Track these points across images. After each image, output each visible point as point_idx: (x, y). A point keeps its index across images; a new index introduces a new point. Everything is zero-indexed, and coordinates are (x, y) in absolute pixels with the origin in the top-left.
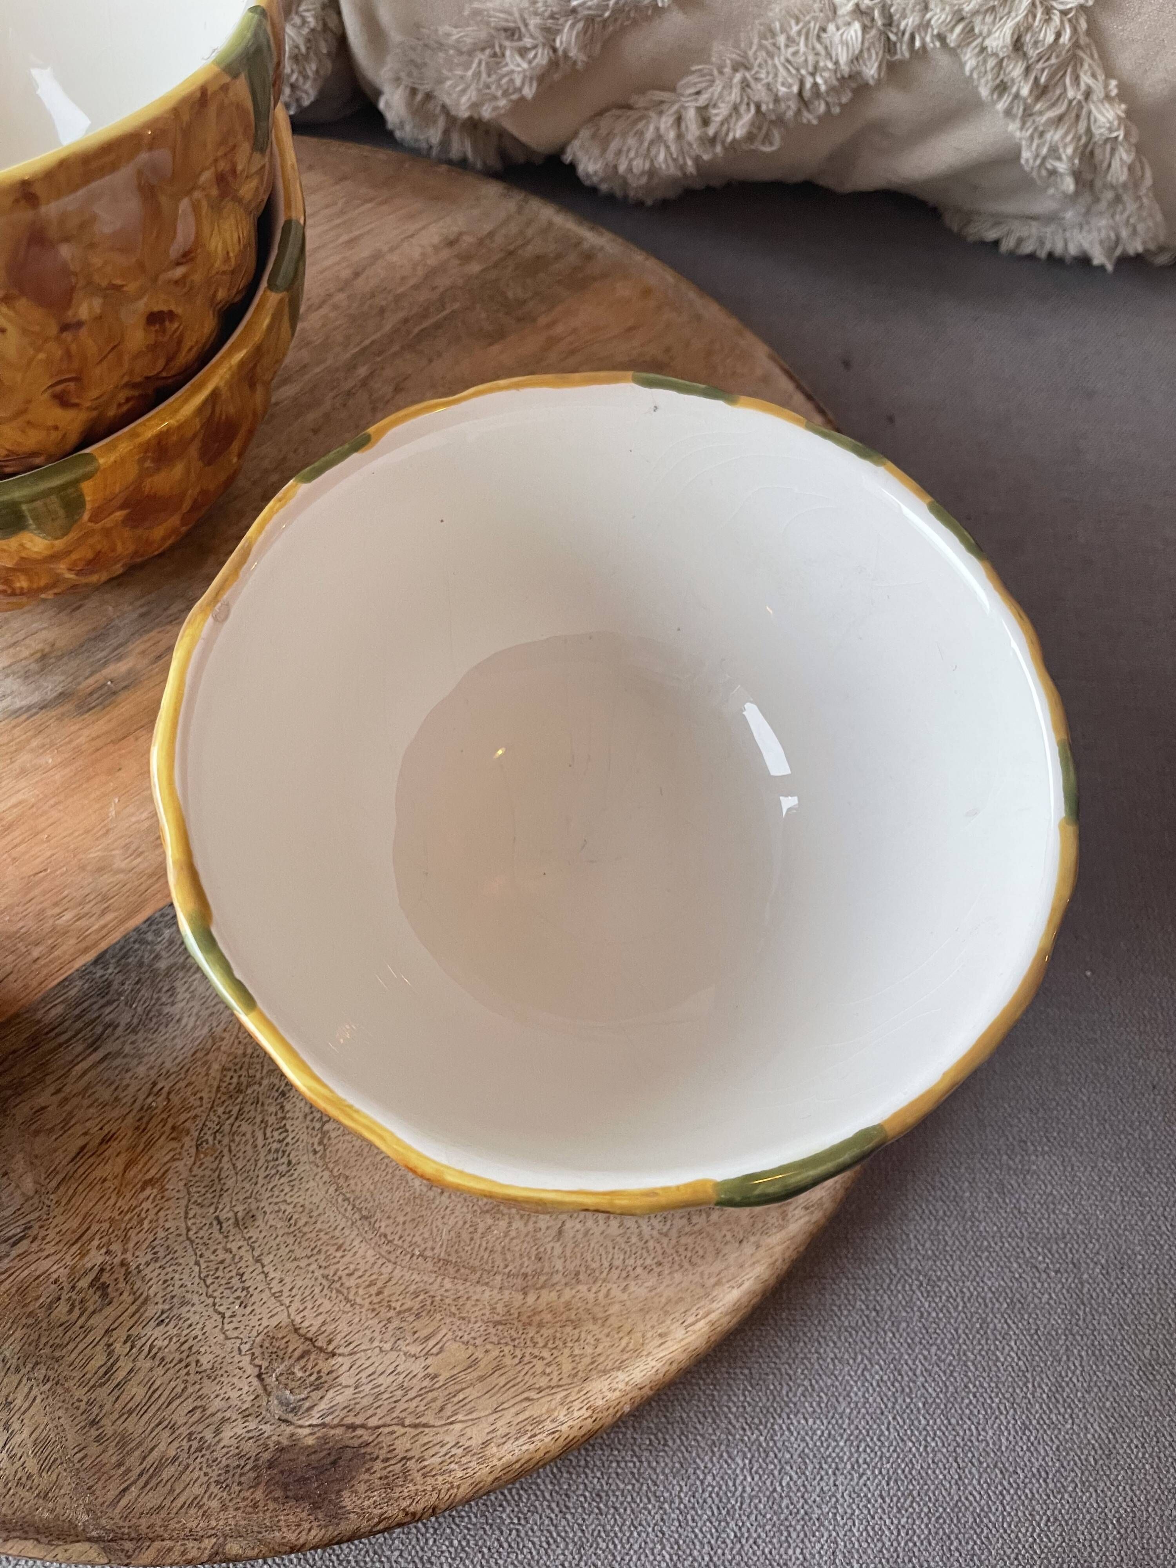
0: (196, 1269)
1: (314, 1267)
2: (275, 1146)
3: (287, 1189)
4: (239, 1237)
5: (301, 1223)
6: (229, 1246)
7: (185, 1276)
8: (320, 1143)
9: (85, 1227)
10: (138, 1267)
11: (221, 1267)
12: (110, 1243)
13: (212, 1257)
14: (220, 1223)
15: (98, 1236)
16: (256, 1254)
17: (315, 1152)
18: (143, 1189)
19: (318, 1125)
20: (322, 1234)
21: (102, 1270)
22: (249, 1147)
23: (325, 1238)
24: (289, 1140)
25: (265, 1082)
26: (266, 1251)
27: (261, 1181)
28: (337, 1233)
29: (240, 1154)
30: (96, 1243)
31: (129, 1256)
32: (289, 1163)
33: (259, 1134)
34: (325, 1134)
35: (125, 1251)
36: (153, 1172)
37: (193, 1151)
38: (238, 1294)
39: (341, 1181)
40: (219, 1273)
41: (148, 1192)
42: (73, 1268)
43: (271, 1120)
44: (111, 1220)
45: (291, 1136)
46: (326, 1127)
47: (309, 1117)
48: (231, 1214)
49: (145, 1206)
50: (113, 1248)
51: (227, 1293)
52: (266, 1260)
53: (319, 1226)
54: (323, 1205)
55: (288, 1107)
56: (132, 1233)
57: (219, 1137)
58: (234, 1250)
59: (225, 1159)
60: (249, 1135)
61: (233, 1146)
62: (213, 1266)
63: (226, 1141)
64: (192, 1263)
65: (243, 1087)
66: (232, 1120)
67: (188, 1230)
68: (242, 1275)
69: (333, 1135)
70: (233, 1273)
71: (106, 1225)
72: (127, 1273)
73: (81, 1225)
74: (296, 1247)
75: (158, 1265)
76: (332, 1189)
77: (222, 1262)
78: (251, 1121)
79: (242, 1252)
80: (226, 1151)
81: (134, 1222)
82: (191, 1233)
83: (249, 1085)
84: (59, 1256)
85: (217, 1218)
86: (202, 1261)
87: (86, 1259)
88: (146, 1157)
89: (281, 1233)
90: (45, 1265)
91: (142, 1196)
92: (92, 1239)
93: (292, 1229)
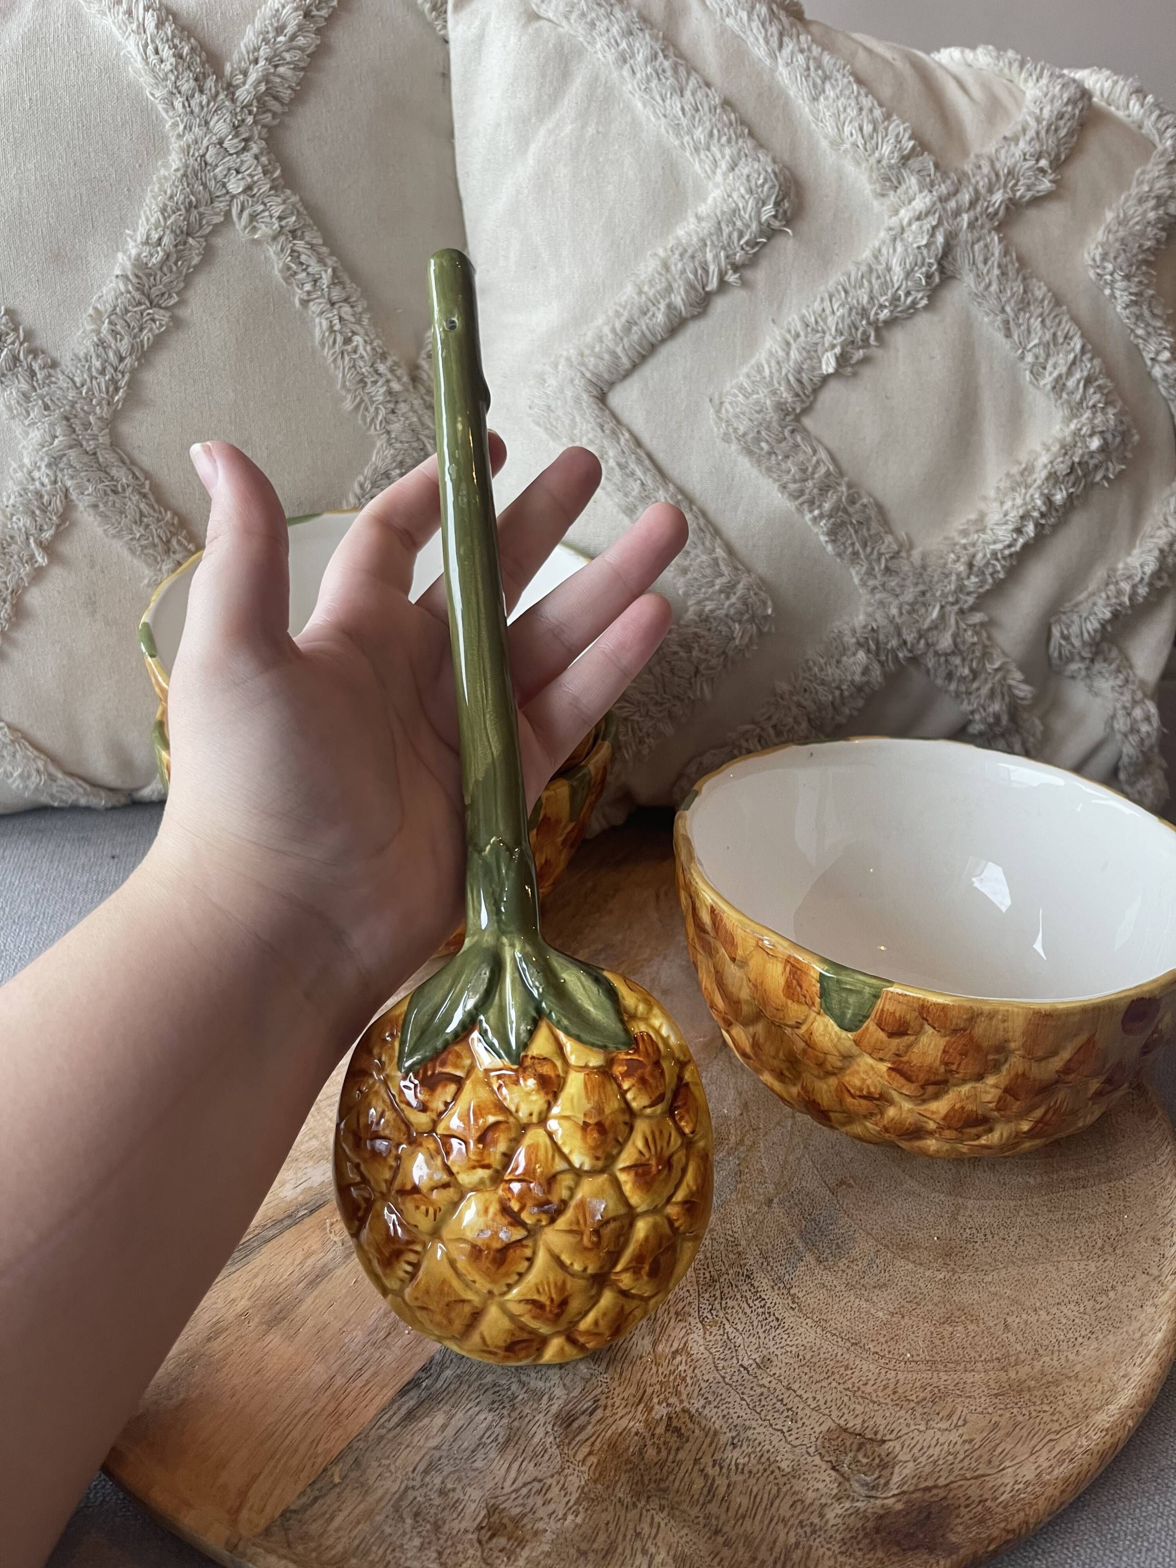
0: (744, 1403)
1: (834, 1384)
2: (760, 1310)
3: (786, 1337)
4: (765, 1375)
5: (808, 1357)
6: (761, 1383)
7: (737, 1409)
8: (793, 1302)
9: (641, 1391)
10: (697, 1410)
11: (763, 1398)
12: (666, 1399)
13: (752, 1393)
14: (745, 1368)
15: (655, 1396)
16: (785, 1384)
17: (793, 1309)
18: (674, 1358)
19: (785, 1292)
20: (828, 1362)
21: (670, 1418)
22: (740, 1315)
23: (832, 1363)
24: (768, 1305)
25: (731, 1272)
26: (791, 1381)
27: (762, 1335)
28: (839, 1358)
29: (737, 1321)
30: (655, 1400)
31: (685, 1404)
32: (777, 1319)
33: (745, 1305)
34: (793, 1296)
35: (681, 1402)
36: (675, 1345)
37: (699, 1325)
38: (785, 1414)
39: (822, 1323)
40: (763, 1402)
41: (679, 1358)
42: (646, 1420)
43: (748, 1294)
44: (661, 1383)
45: (769, 1302)
46: (792, 1292)
47: (776, 1288)
48: (751, 1362)
49: (682, 1368)
50: (671, 1401)
51: (776, 1415)
52: (795, 1386)
53: (822, 1355)
54: (818, 1341)
55: (756, 1284)
56: (681, 1388)
57: (714, 1313)
58: (767, 1385)
59: (727, 1326)
60: (737, 1308)
61: (729, 1317)
62: (756, 1399)
63: (721, 1314)
64: (738, 1400)
65: (716, 1277)
66: (719, 1300)
67: (724, 1378)
68: (782, 1400)
69: (800, 1295)
70: (775, 1401)
71: (658, 1387)
72: (691, 1417)
73: (637, 1391)
74: (813, 1373)
75: (712, 1406)
76: (819, 1330)
77: (762, 1394)
78: (734, 1298)
79: (773, 1385)
80: (725, 1321)
81: (679, 1380)
82: (727, 1380)
83: (719, 1276)
84: (630, 1416)
85: (741, 1365)
86: (745, 1397)
87: (653, 1413)
88: (666, 1337)
89: (796, 1366)
90: (624, 1423)
91: (676, 1362)
92: (651, 1399)
93: (803, 1362)
